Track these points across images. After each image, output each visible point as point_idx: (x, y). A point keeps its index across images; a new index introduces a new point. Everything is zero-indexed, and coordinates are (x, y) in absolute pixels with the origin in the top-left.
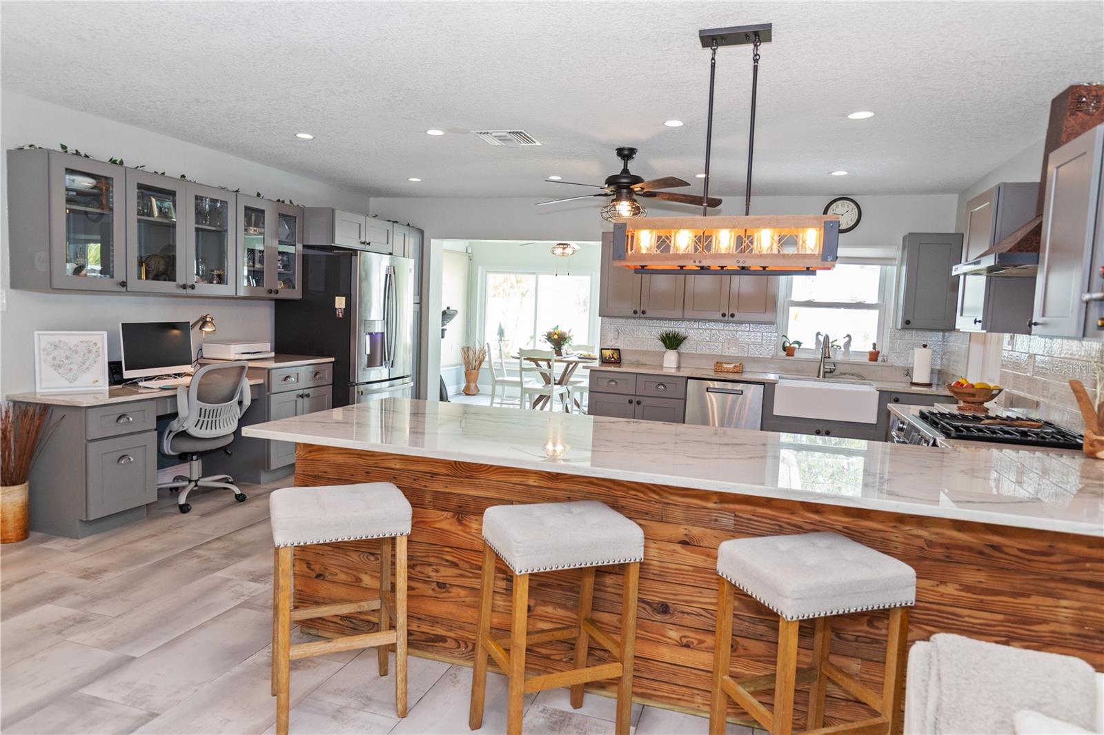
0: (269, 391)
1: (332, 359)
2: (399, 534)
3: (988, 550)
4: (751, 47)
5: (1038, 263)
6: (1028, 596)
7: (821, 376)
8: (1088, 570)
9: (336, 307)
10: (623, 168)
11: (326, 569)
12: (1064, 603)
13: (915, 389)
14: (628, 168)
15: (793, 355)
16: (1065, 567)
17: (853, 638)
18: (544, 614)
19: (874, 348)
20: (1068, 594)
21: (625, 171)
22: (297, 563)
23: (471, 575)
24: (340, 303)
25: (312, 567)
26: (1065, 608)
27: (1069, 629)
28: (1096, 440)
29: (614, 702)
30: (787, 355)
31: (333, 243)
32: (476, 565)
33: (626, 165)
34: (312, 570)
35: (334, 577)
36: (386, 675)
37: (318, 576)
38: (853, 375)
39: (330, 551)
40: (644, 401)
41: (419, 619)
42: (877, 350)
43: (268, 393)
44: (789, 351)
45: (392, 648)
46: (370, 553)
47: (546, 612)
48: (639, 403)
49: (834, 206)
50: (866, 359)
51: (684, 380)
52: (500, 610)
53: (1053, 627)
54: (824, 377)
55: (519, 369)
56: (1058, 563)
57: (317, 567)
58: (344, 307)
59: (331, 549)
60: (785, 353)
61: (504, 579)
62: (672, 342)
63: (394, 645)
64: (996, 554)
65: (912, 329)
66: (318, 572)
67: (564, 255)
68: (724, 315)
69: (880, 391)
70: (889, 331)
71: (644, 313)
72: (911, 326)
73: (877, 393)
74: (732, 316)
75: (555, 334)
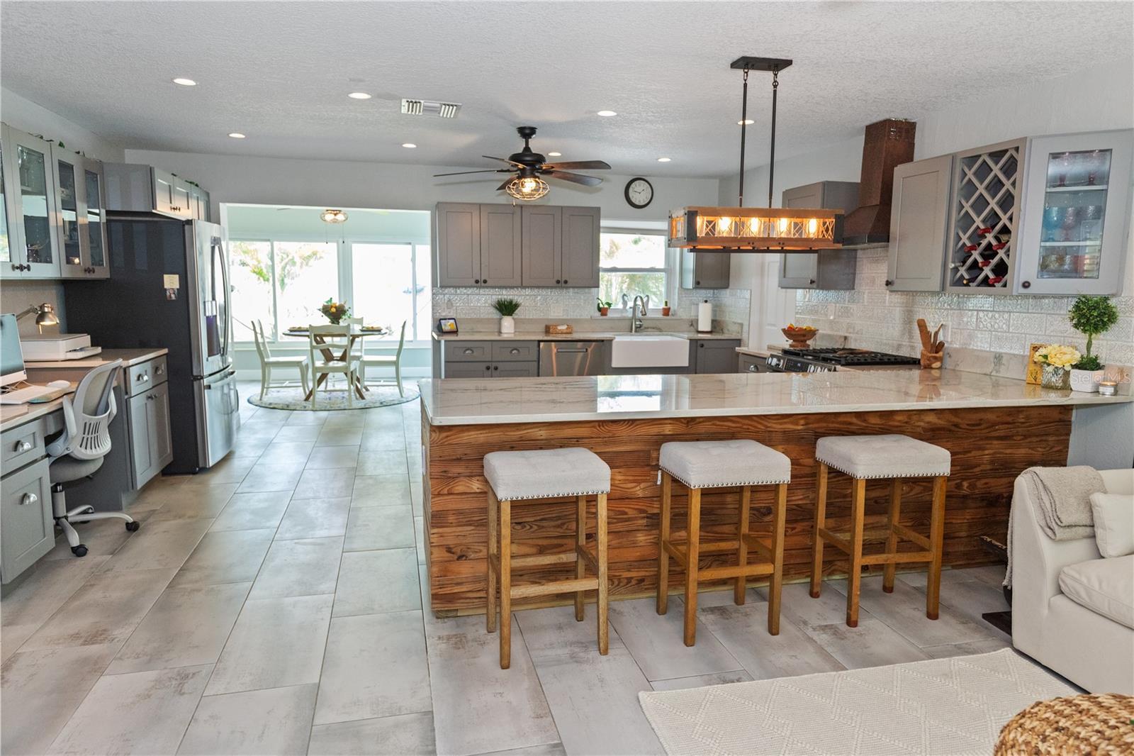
0: (127, 393)
1: (165, 351)
2: (600, 492)
3: (953, 428)
4: (771, 74)
5: (888, 242)
6: (970, 452)
7: (633, 331)
8: (997, 430)
9: (165, 287)
10: (524, 146)
11: (469, 548)
12: (987, 452)
13: (701, 336)
14: (530, 146)
15: (606, 315)
16: (987, 431)
17: (884, 501)
18: (679, 538)
19: (666, 305)
20: (988, 446)
21: (527, 149)
22: (435, 551)
23: (615, 521)
24: (171, 282)
25: (453, 550)
26: (987, 455)
27: (989, 467)
28: (932, 356)
29: (733, 592)
30: (602, 315)
31: (153, 209)
32: (619, 511)
33: (527, 143)
34: (453, 553)
35: (478, 554)
36: (582, 620)
37: (460, 558)
38: (654, 328)
39: (473, 530)
40: (500, 366)
41: (567, 571)
42: (668, 306)
43: (126, 397)
44: (602, 311)
45: (594, 593)
46: (516, 523)
47: (680, 536)
48: (496, 369)
49: (633, 185)
50: (660, 316)
51: (536, 343)
52: (641, 544)
53: (981, 468)
54: (636, 331)
55: (309, 348)
56: (984, 429)
57: (458, 550)
58: (178, 287)
59: (473, 528)
60: (600, 313)
61: (644, 517)
62: (507, 308)
63: (597, 590)
64: (957, 429)
65: (701, 288)
66: (459, 553)
67: (335, 221)
68: (558, 282)
69: (690, 340)
70: (677, 291)
71: (485, 282)
72: (700, 286)
73: (688, 341)
74: (566, 282)
75: (332, 307)
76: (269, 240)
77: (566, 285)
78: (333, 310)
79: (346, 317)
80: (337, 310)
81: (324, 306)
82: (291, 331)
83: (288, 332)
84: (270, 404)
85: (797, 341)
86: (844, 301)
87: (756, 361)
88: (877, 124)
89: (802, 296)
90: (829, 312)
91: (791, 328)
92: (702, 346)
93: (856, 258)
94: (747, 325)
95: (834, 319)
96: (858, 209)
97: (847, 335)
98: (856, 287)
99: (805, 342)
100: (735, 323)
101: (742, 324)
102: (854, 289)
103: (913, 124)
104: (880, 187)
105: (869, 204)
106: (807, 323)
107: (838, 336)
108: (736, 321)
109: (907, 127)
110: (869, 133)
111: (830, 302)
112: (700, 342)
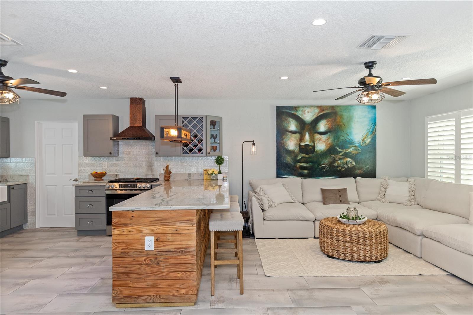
69: (8, 186)
73: (6, 187)
85: (98, 178)
86: (113, 161)
87: (90, 188)
88: (136, 98)
89: (83, 160)
90: (103, 165)
91: (96, 173)
92: (13, 188)
93: (118, 144)
94: (33, 176)
95: (107, 168)
96: (130, 127)
97: (117, 173)
98: (120, 155)
99: (101, 178)
100: (21, 175)
101: (28, 176)
102: (119, 156)
103: (145, 101)
104: (141, 121)
105: (136, 126)
106: (88, 171)
107: (112, 174)
108: (22, 174)
109: (144, 101)
110: (132, 101)
111: (103, 162)
112: (12, 187)
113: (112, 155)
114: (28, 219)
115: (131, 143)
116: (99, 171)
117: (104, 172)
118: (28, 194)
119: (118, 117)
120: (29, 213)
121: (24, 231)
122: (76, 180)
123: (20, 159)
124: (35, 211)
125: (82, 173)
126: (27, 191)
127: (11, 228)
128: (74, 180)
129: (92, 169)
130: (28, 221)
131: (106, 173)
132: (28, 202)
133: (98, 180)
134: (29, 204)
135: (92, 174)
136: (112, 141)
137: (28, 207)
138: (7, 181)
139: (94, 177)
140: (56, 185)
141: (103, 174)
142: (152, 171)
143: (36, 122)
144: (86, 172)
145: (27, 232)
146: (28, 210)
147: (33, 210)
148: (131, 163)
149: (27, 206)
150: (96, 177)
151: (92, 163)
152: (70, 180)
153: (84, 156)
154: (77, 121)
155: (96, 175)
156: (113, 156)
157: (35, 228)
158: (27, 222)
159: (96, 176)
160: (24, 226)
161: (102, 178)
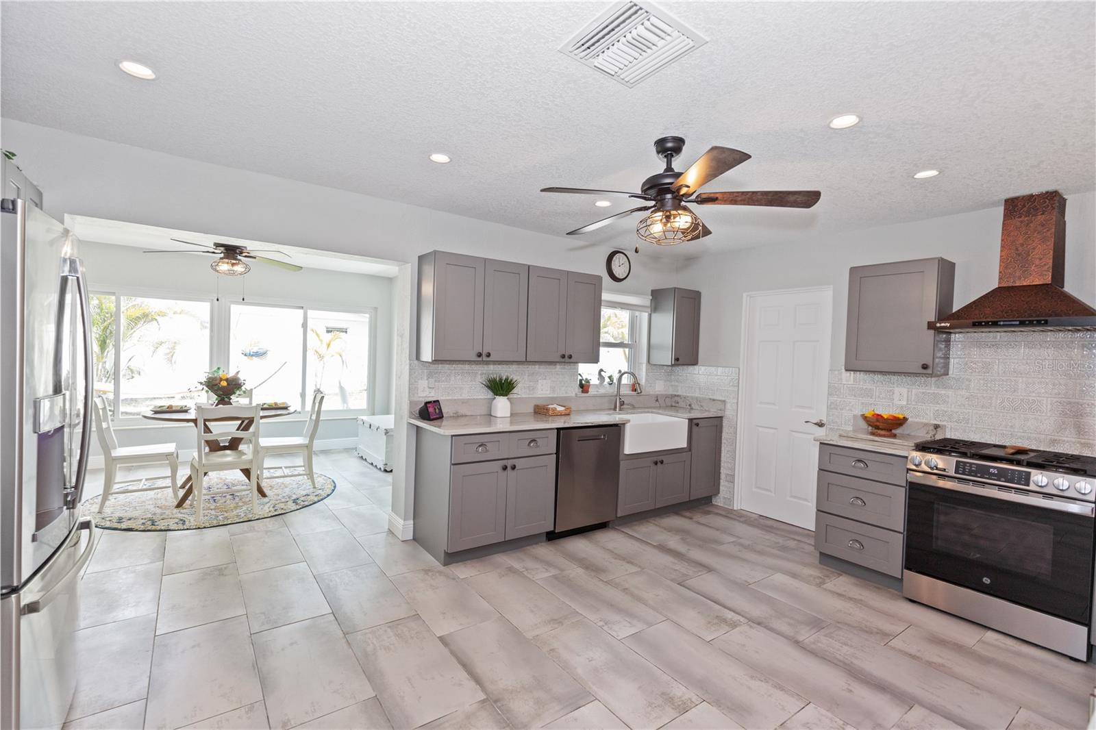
7: (618, 410)
14: (673, 167)
15: (588, 392)
21: (669, 168)
30: (583, 392)
33: (669, 163)
40: (520, 463)
44: (584, 388)
48: (514, 468)
49: (615, 258)
51: (556, 431)
54: (620, 410)
60: (581, 390)
62: (501, 387)
67: (233, 273)
68: (563, 356)
69: (689, 419)
70: (644, 365)
71: (489, 355)
72: (678, 363)
73: (687, 420)
74: (570, 357)
75: (221, 380)
76: (113, 294)
77: (571, 360)
78: (224, 384)
79: (241, 393)
80: (228, 384)
81: (209, 378)
82: (156, 412)
83: (150, 414)
84: (120, 520)
85: (882, 429)
86: (929, 387)
87: (861, 455)
88: (1032, 196)
89: (841, 379)
90: (896, 397)
91: (878, 415)
92: (697, 425)
93: (948, 341)
94: (734, 403)
95: (907, 404)
96: (999, 287)
97: (937, 423)
98: (950, 372)
99: (891, 430)
100: (714, 400)
101: (724, 401)
102: (948, 374)
103: (1065, 200)
104: (1051, 264)
105: (1025, 284)
106: (852, 406)
107: (922, 423)
108: (715, 398)
109: (1063, 202)
110: (1014, 207)
111: (896, 388)
112: (695, 421)
113: (929, 371)
114: (721, 488)
115: (996, 338)
116: (886, 412)
117: (901, 417)
118: (723, 438)
119: (953, 265)
120: (723, 476)
121: (710, 509)
122: (821, 425)
123: (713, 369)
124: (734, 475)
125: (837, 409)
126: (721, 432)
127: (691, 499)
128: (815, 424)
129: (862, 403)
130: (721, 490)
131: (905, 419)
132: (723, 455)
133: (880, 436)
134: (723, 459)
135: (864, 417)
136: (932, 332)
137: (722, 464)
138: (691, 409)
139: (870, 425)
140: (776, 429)
141: (899, 422)
142: (1080, 430)
143: (744, 295)
144: (847, 408)
145: (717, 514)
146: (722, 468)
147: (729, 472)
148: (991, 398)
149: (720, 461)
150: (876, 425)
151: (864, 387)
152: (806, 422)
153: (846, 370)
154: (832, 286)
155: (877, 421)
156: (931, 375)
157: (731, 508)
158: (719, 493)
159: (878, 424)
160: (713, 499)
161: (893, 431)
